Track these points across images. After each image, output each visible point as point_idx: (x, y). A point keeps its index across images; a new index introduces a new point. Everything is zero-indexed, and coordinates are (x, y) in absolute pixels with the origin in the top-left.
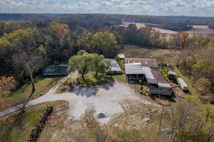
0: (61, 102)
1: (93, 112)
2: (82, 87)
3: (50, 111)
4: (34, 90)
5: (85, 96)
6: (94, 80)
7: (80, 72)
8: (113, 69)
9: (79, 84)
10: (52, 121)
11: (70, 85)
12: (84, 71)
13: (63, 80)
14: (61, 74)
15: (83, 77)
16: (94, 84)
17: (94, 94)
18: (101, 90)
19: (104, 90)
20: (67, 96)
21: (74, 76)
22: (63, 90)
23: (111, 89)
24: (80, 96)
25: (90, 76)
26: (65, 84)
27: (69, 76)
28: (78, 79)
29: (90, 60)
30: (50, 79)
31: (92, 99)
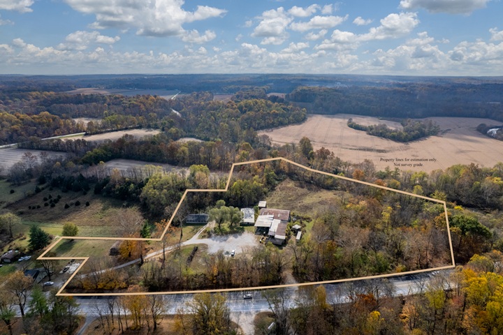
0: (203, 244)
1: (222, 251)
2: (217, 235)
3: (196, 249)
4: (182, 235)
5: (218, 242)
6: (228, 230)
7: (217, 222)
8: (246, 220)
9: (215, 232)
10: (197, 254)
11: (209, 233)
12: (221, 221)
13: (204, 228)
14: (201, 222)
15: (219, 226)
16: (227, 234)
17: (225, 240)
18: (231, 238)
19: (234, 238)
20: (206, 241)
21: (212, 225)
22: (204, 237)
23: (239, 238)
24: (215, 241)
25: (225, 226)
26: (205, 232)
27: (208, 225)
28: (215, 228)
29: (225, 213)
30: (192, 227)
31: (223, 243)
